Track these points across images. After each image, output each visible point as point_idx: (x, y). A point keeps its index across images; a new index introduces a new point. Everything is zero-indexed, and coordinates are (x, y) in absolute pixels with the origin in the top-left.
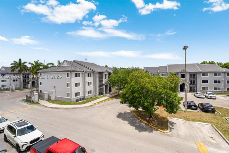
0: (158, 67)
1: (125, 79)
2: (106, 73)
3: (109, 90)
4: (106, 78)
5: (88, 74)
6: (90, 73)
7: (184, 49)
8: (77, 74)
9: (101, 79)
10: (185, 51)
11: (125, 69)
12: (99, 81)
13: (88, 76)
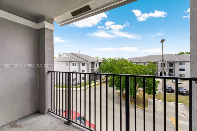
0: (140, 58)
1: (113, 68)
2: (97, 63)
3: (99, 77)
4: (96, 67)
5: (83, 64)
6: (84, 63)
7: (161, 42)
8: (74, 63)
9: (93, 68)
10: (163, 44)
11: (112, 59)
12: (91, 69)
13: (83, 65)
